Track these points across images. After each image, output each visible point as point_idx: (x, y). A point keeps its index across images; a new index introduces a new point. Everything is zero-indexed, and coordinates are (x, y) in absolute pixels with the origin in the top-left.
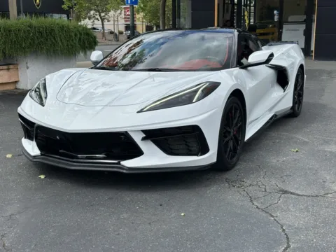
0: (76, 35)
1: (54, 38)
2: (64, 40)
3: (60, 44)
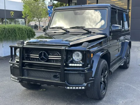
0: (25, 32)
1: (16, 34)
2: (20, 34)
3: (18, 36)
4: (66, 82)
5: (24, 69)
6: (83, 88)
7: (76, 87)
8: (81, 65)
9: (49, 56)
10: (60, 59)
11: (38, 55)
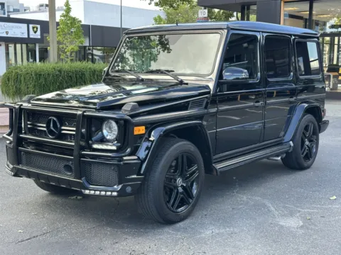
4: (82, 181)
5: (21, 151)
6: (115, 194)
7: (106, 191)
8: (114, 148)
9: (63, 128)
10: (74, 133)
11: (45, 125)
